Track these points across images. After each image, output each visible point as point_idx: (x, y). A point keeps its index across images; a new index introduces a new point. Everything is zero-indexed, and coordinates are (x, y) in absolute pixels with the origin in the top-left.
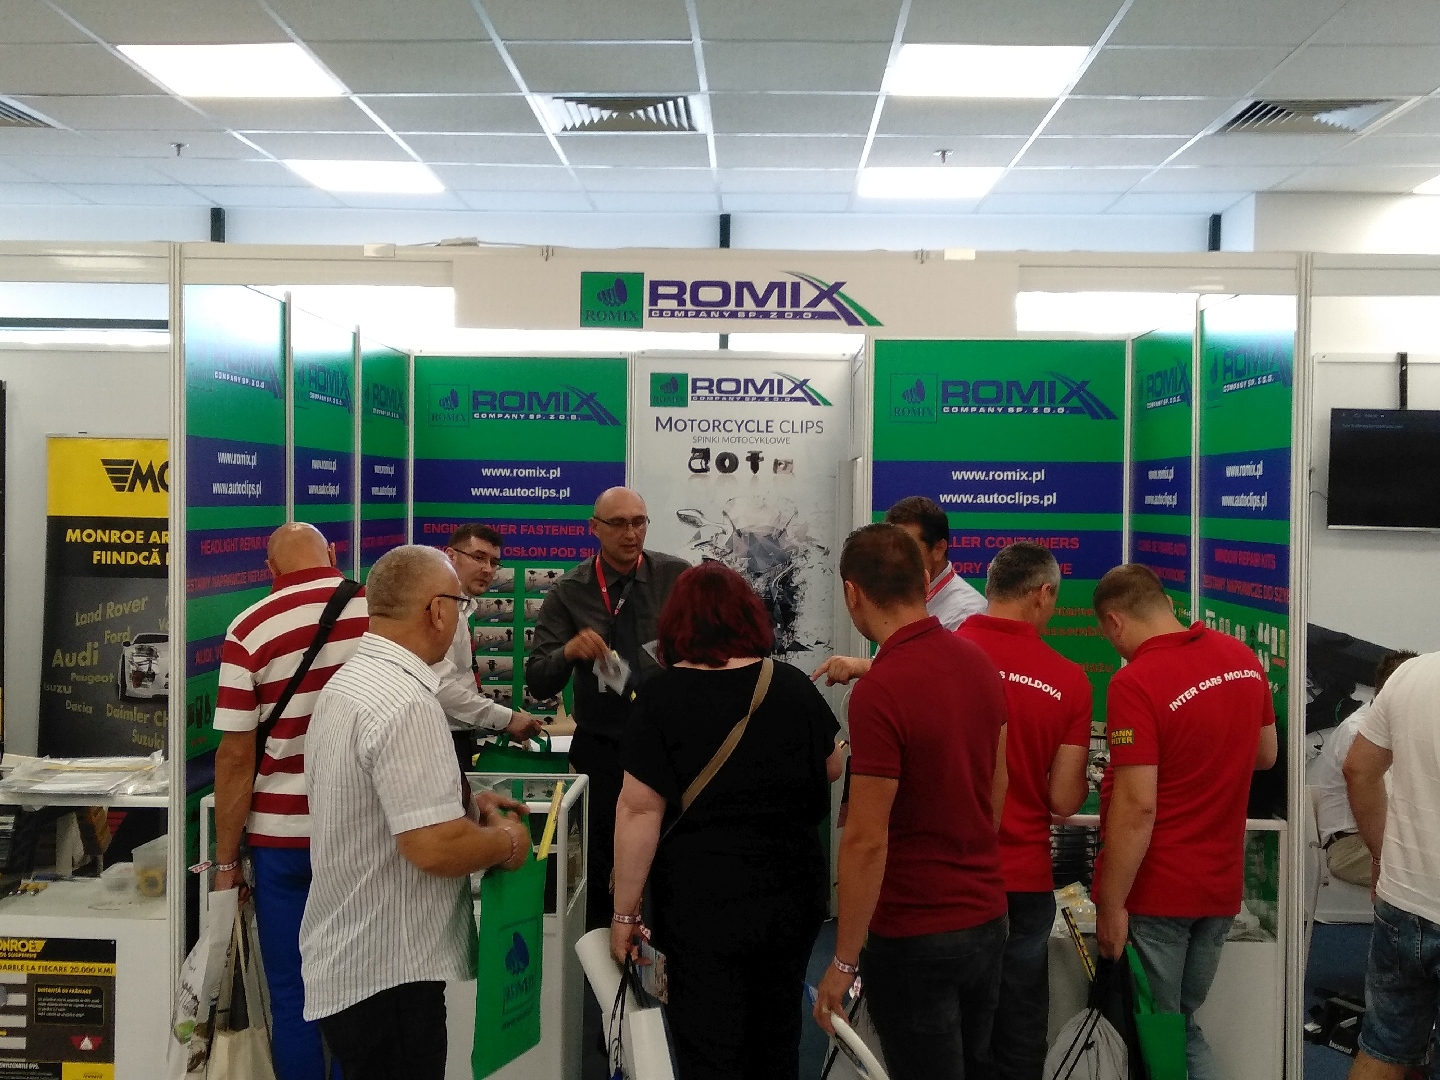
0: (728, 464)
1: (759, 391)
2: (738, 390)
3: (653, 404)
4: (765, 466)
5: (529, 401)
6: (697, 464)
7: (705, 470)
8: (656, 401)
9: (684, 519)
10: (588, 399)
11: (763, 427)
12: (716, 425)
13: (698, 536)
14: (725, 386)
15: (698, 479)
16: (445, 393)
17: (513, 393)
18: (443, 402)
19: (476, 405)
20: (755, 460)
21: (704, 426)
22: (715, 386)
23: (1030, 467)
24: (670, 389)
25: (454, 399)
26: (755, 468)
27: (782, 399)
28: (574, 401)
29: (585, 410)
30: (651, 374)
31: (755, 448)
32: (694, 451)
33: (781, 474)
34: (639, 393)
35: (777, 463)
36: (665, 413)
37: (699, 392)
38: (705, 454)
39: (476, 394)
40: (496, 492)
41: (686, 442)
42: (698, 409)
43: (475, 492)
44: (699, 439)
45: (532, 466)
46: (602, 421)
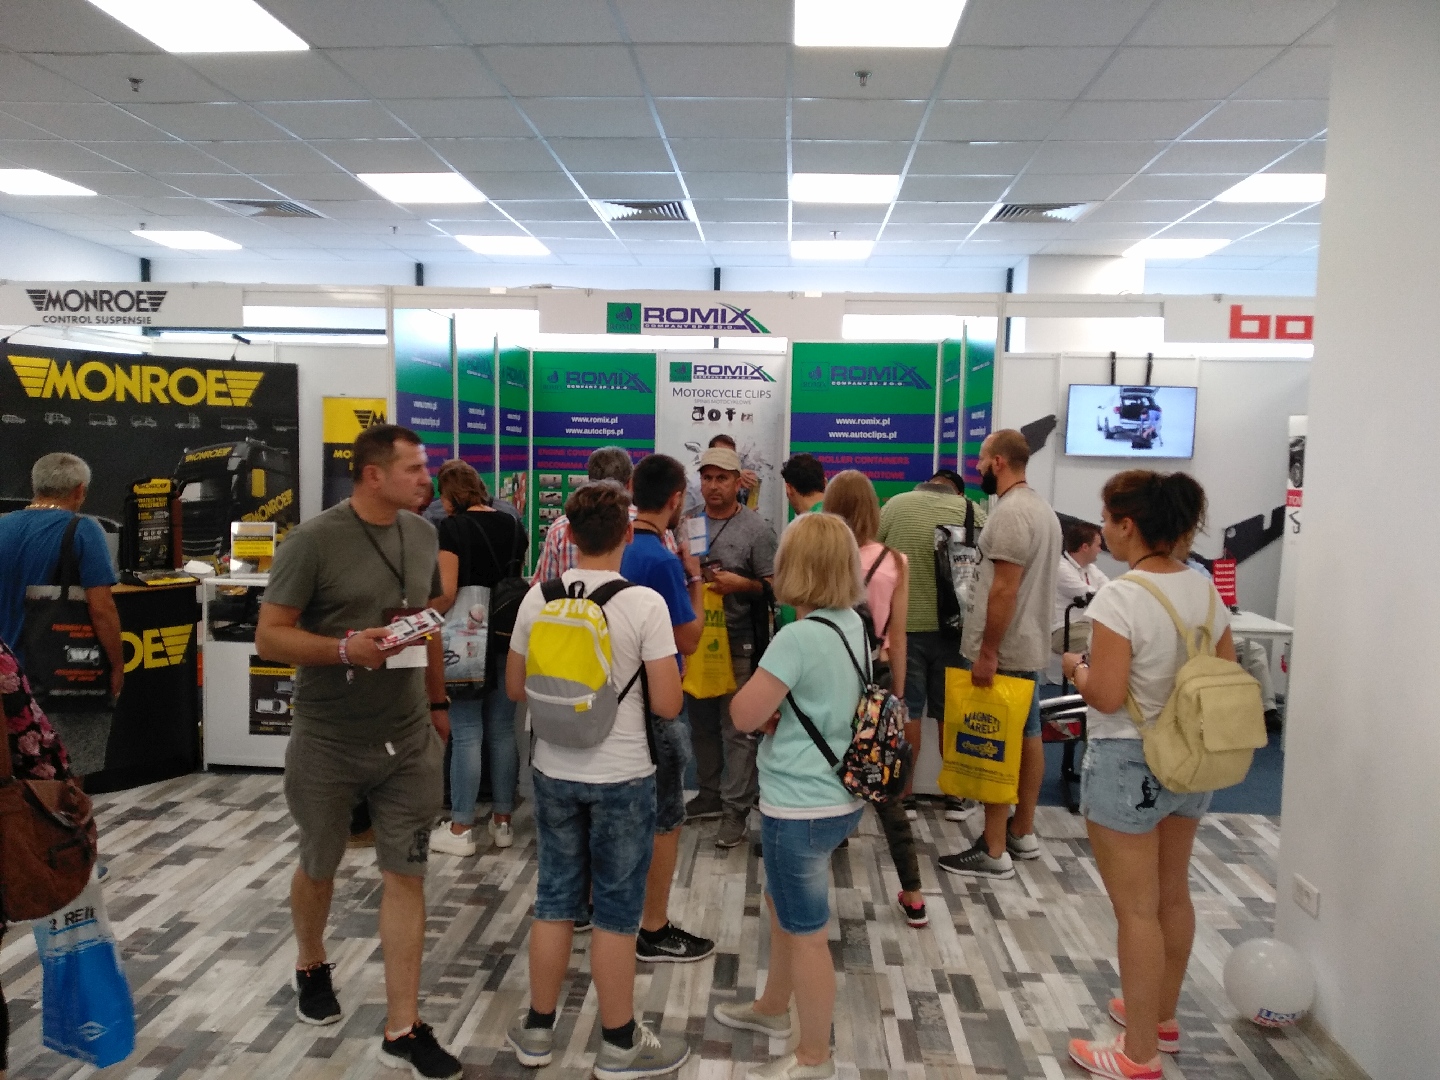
0: (714, 416)
1: (733, 373)
2: (721, 372)
3: (671, 380)
4: (736, 417)
5: (598, 378)
6: (697, 416)
7: (702, 419)
8: (673, 378)
10: (634, 377)
11: (735, 394)
12: (707, 393)
14: (713, 370)
15: (698, 425)
16: (551, 373)
17: (589, 374)
18: (549, 378)
19: (568, 381)
20: (730, 413)
21: (701, 393)
22: (707, 370)
23: (880, 417)
24: (681, 371)
25: (556, 376)
26: (730, 418)
27: (746, 378)
28: (625, 378)
29: (632, 384)
30: (670, 363)
31: (730, 407)
32: (695, 408)
33: (746, 422)
34: (663, 373)
35: (743, 416)
36: (678, 385)
37: (698, 373)
38: (702, 410)
39: (569, 374)
41: (691, 403)
42: (697, 384)
43: (568, 431)
44: (698, 401)
45: (601, 416)
46: (642, 391)
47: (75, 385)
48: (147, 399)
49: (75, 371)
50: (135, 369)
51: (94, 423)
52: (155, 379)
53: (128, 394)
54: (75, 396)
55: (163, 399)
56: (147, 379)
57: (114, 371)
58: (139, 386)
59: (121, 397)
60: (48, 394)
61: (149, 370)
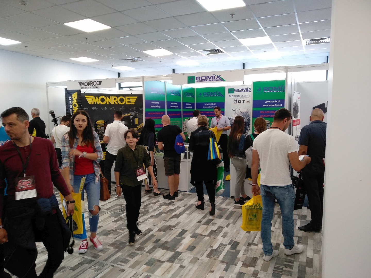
0: (240, 102)
1: (244, 90)
2: (241, 90)
3: (229, 93)
4: (245, 102)
5: (211, 94)
6: (235, 102)
7: (236, 103)
9: (233, 110)
10: (219, 93)
11: (245, 96)
12: (238, 96)
13: (235, 113)
14: (239, 90)
15: (235, 104)
17: (209, 93)
18: (199, 94)
19: (204, 95)
20: (244, 101)
21: (236, 96)
23: (277, 100)
24: (231, 91)
25: (201, 94)
26: (244, 102)
27: (248, 91)
28: (217, 93)
29: (219, 95)
30: (229, 89)
31: (244, 99)
32: (235, 100)
33: (248, 103)
34: (226, 91)
35: (247, 101)
36: (230, 94)
37: (235, 91)
38: (236, 100)
39: (204, 93)
40: (207, 107)
41: (234, 98)
42: (235, 94)
43: (204, 107)
44: (235, 98)
45: (212, 103)
46: (221, 96)
47: (98, 101)
48: (113, 104)
49: (98, 98)
50: (111, 97)
51: (102, 109)
52: (115, 99)
53: (109, 102)
54: (98, 103)
55: (117, 104)
56: (113, 99)
57: (106, 98)
58: (111, 101)
59: (108, 103)
60: (93, 103)
61: (113, 97)
